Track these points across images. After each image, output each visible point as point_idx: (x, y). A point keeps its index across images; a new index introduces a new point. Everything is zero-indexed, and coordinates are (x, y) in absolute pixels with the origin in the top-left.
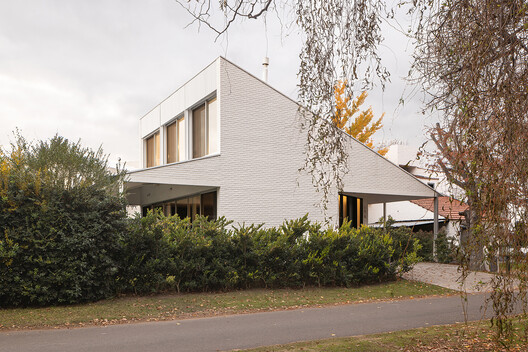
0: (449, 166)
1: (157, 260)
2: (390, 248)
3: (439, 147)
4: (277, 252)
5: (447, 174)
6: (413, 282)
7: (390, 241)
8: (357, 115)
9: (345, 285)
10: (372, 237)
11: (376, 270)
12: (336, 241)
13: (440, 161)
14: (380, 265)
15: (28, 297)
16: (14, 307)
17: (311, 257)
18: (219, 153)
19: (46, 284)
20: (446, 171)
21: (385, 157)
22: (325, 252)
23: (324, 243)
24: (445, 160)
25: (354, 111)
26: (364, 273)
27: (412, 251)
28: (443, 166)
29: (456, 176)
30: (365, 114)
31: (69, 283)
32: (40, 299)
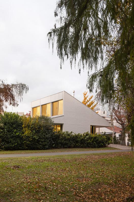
0: (117, 119)
1: (60, 141)
2: (106, 139)
3: (115, 114)
4: (82, 139)
5: (117, 121)
6: (110, 147)
7: (105, 138)
8: (90, 102)
9: (96, 148)
10: (101, 137)
11: (103, 144)
12: (95, 137)
13: (115, 118)
14: (103, 143)
15: (38, 148)
16: (36, 150)
17: (89, 141)
18: (64, 115)
19: (42, 145)
20: (117, 120)
21: (98, 113)
22: (92, 140)
23: (92, 138)
24: (116, 117)
25: (89, 101)
26: (100, 145)
27: (110, 140)
28: (116, 119)
29: (119, 122)
30: (92, 101)
31: (45, 145)
32: (41, 148)
